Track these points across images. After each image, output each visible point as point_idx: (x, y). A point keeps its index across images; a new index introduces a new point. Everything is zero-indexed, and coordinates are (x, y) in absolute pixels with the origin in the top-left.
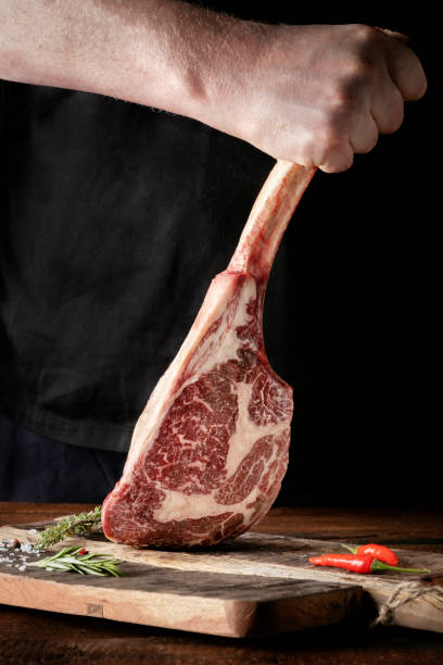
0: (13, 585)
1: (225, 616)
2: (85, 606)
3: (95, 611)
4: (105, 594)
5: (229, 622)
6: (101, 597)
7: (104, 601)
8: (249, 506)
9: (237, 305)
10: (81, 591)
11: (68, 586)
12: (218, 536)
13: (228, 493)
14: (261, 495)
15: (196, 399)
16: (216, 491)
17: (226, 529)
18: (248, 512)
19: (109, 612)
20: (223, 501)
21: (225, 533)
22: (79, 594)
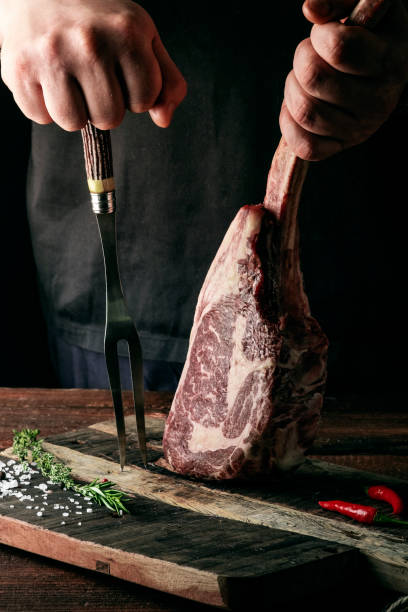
0: (29, 532)
1: (219, 590)
2: (94, 563)
3: (103, 568)
4: (111, 553)
5: (222, 596)
6: (108, 556)
7: (111, 560)
8: (246, 441)
9: (240, 238)
10: (89, 547)
11: (79, 541)
12: (229, 469)
13: (231, 427)
14: (253, 430)
15: (211, 328)
16: (222, 424)
17: (233, 463)
18: (245, 447)
19: (115, 571)
20: (228, 435)
21: (234, 466)
22: (88, 550)
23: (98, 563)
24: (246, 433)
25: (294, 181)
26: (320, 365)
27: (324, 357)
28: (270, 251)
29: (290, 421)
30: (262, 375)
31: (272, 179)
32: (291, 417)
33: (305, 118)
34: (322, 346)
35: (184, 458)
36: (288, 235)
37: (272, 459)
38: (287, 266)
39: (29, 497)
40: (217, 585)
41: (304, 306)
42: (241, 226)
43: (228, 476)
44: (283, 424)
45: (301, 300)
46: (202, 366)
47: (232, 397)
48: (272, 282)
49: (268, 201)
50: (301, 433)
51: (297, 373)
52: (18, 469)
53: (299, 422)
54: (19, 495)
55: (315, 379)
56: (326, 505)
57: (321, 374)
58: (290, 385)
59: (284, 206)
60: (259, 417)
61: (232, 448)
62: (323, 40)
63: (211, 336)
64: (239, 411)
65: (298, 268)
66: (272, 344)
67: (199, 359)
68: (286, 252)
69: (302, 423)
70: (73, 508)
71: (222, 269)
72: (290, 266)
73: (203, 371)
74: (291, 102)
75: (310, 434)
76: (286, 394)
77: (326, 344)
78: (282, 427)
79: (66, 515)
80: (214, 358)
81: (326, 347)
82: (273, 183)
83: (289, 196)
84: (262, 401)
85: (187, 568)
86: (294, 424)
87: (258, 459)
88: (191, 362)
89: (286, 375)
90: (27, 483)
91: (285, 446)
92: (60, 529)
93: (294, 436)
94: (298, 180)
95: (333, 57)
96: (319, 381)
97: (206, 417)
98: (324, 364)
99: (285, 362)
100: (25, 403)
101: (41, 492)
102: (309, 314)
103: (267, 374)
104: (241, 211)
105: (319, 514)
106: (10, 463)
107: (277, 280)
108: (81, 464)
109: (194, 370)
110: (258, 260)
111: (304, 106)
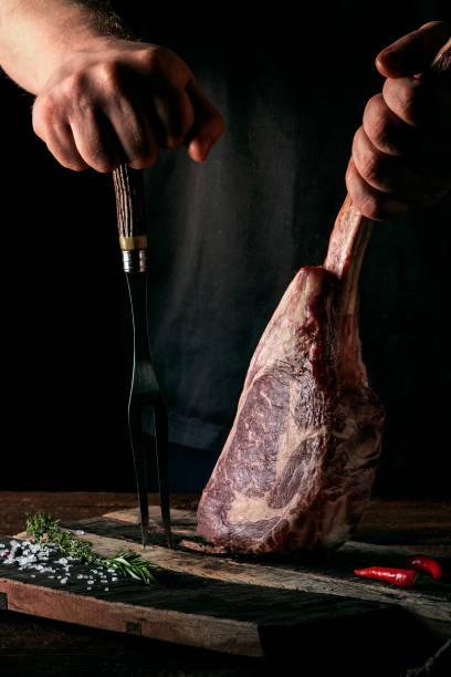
0: (54, 598)
2: (124, 625)
3: (133, 629)
4: (143, 612)
6: (139, 616)
7: (142, 619)
8: (292, 512)
9: (298, 300)
10: (120, 608)
11: (108, 603)
12: (270, 541)
13: (277, 497)
14: (301, 501)
15: (262, 393)
16: (267, 494)
17: (276, 534)
18: (290, 518)
19: (146, 631)
20: (273, 505)
21: (277, 538)
22: (118, 611)
23: (129, 624)
24: (293, 503)
25: (358, 242)
26: (375, 437)
27: (380, 430)
28: (329, 315)
29: (340, 494)
30: (316, 443)
31: (334, 239)
32: (341, 490)
33: (373, 174)
34: (377, 417)
35: (219, 529)
36: (349, 298)
37: (318, 533)
38: (346, 332)
39: (50, 569)
40: (257, 635)
41: (361, 374)
42: (300, 288)
43: (268, 549)
44: (334, 497)
45: (359, 368)
46: (250, 433)
47: (281, 465)
48: (330, 349)
49: (329, 263)
50: (350, 509)
51: (351, 444)
52: (35, 548)
53: (348, 497)
54: (40, 567)
55: (369, 452)
56: (362, 573)
57: (376, 447)
58: (344, 456)
59: (346, 268)
60: (309, 488)
61: (277, 518)
62: (395, 95)
63: (261, 401)
64: (287, 481)
65: (357, 335)
66: (328, 411)
67: (247, 426)
68: (346, 318)
69: (352, 498)
70: (97, 578)
71: (277, 331)
72: (349, 333)
73: (250, 438)
74: (359, 159)
75: (358, 510)
76: (339, 465)
77: (382, 415)
78: (333, 501)
79: (91, 582)
80: (264, 425)
81: (383, 419)
82: (335, 244)
83: (351, 258)
84: (314, 471)
85: (224, 621)
86: (343, 498)
87: (303, 531)
88: (239, 428)
89: (341, 446)
90: (46, 559)
91: (332, 520)
92: (87, 593)
93: (342, 511)
94: (362, 242)
95: (405, 112)
96: (374, 454)
97: (250, 486)
98: (379, 437)
99: (340, 431)
100: (30, 503)
101: (62, 566)
102: (366, 384)
103: (321, 443)
104: (301, 271)
105: (357, 581)
106: (25, 544)
107: (335, 346)
108: (100, 544)
109: (241, 437)
110: (316, 323)
111: (373, 161)
